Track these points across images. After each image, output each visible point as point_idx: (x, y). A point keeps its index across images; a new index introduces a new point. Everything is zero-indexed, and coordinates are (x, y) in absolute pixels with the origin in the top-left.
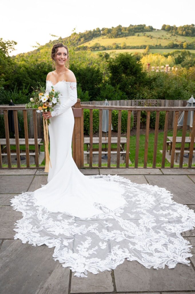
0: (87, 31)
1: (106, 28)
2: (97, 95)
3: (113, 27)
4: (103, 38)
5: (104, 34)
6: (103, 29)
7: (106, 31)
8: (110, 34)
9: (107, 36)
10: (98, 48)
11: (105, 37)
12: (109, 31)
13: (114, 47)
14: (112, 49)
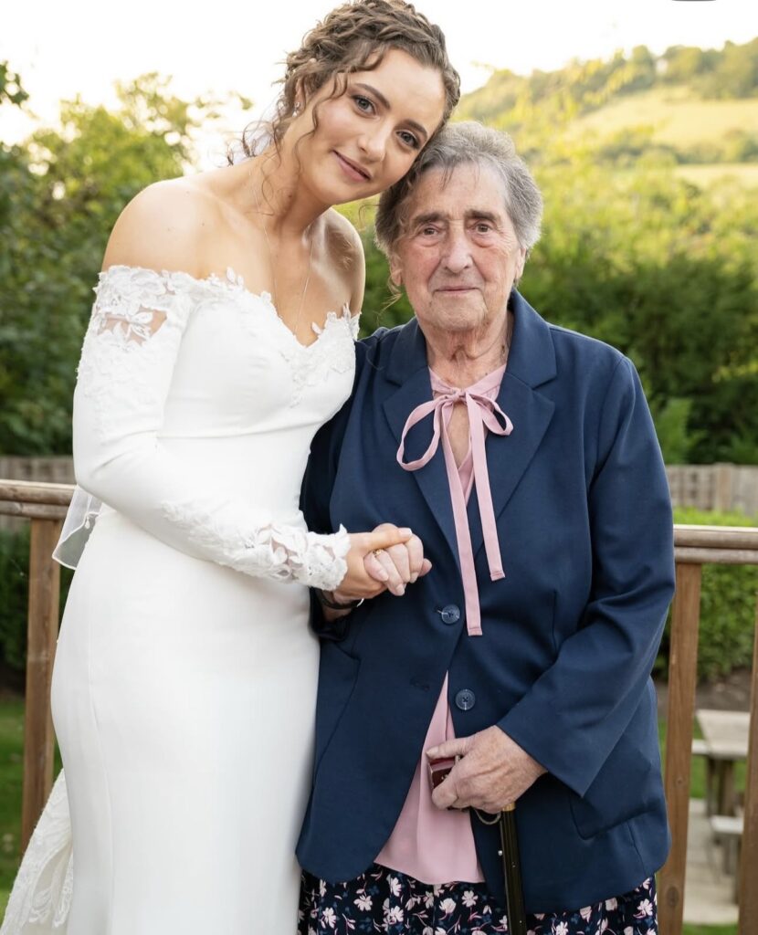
0: (576, 64)
1: (689, 50)
2: (733, 428)
3: (729, 44)
4: (669, 101)
5: (672, 80)
6: (671, 54)
7: (686, 64)
8: (707, 81)
9: (695, 89)
10: (636, 153)
11: (680, 92)
12: (707, 62)
13: (732, 148)
14: (717, 159)
